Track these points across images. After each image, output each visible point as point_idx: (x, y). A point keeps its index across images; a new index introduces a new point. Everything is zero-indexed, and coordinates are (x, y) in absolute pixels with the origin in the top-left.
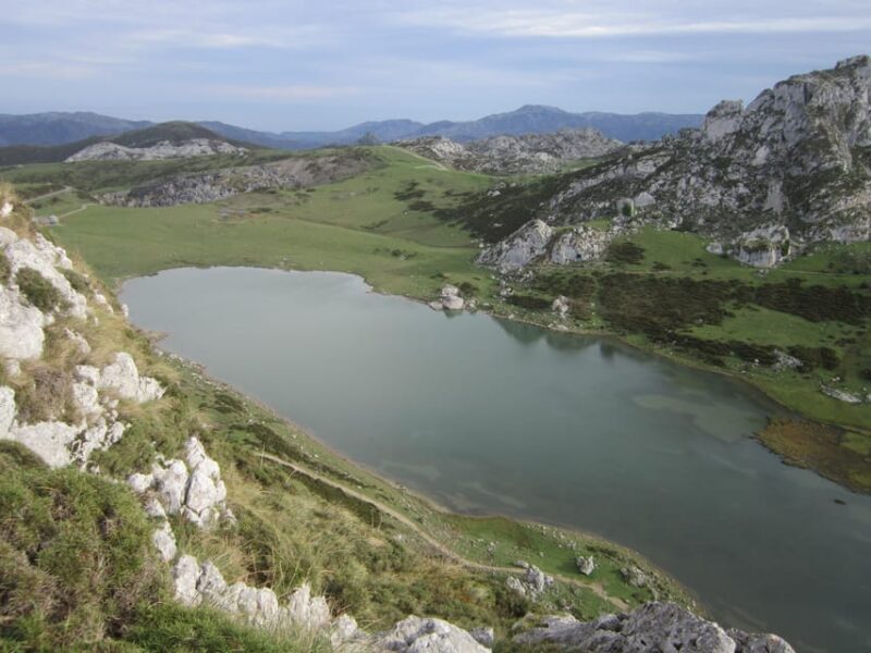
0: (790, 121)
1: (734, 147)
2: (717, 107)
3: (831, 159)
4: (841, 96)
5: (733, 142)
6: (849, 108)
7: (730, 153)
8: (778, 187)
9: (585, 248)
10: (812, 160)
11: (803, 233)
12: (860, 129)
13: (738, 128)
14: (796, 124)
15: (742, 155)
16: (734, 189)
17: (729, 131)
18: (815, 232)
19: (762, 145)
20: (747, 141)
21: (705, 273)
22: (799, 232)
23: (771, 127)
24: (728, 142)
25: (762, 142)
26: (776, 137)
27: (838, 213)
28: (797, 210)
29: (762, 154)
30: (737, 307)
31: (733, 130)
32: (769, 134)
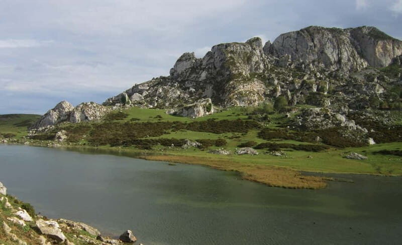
0: (217, 57)
1: (190, 74)
2: (182, 57)
3: (236, 70)
4: (244, 49)
5: (190, 72)
6: (249, 55)
7: (188, 77)
8: (211, 87)
9: (91, 113)
10: (227, 71)
11: (221, 104)
12: (255, 65)
13: (192, 65)
14: (220, 58)
15: (194, 77)
16: (187, 90)
17: (188, 67)
18: (227, 102)
19: (204, 71)
20: (197, 71)
21: (159, 120)
22: (219, 103)
23: (207, 61)
24: (187, 72)
25: (204, 69)
26: (210, 66)
27: (239, 93)
28: (219, 95)
29: (204, 75)
30: (173, 131)
31: (190, 67)
32: (207, 65)
